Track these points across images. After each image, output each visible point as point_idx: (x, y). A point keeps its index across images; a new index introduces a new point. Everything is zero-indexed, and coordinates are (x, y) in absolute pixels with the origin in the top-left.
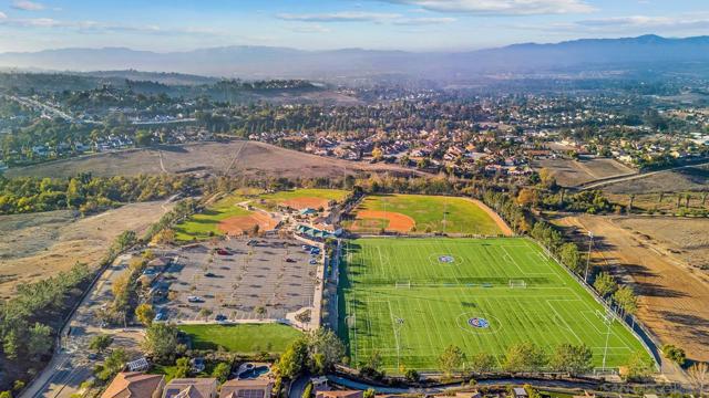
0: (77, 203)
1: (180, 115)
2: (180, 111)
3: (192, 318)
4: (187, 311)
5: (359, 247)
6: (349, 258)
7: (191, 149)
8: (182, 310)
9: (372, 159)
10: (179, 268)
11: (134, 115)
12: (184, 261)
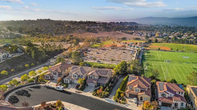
0: (68, 41)
1: (98, 26)
2: (98, 25)
3: (90, 61)
4: (89, 59)
5: (150, 52)
6: (146, 54)
7: (100, 33)
8: (88, 59)
9: (155, 37)
10: (89, 51)
11: (86, 26)
12: (91, 50)
